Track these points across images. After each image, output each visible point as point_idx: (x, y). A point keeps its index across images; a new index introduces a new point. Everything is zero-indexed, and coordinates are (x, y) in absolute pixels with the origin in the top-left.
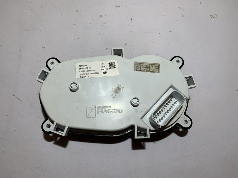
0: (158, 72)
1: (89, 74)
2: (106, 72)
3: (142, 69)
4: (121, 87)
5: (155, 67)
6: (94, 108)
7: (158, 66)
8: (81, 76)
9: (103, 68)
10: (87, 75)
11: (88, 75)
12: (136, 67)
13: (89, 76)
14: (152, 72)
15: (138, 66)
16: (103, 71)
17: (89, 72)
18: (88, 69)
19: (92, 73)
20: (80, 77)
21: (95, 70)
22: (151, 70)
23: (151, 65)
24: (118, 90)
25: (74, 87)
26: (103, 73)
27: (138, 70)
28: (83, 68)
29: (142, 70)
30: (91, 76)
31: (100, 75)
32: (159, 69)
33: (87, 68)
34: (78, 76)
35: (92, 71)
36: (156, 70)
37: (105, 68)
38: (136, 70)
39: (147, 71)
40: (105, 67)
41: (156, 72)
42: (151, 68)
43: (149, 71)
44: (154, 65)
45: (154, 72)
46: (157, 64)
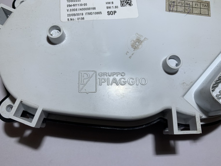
0: (208, 15)
1: (84, 14)
2: (115, 12)
4: (142, 39)
5: (202, 7)
6: (93, 75)
7: (206, 4)
8: (70, 18)
9: (109, 5)
10: (81, 16)
11: (82, 17)
12: (170, 5)
13: (83, 18)
14: (197, 14)
15: (173, 4)
16: (110, 10)
17: (84, 12)
18: (83, 7)
19: (90, 14)
20: (68, 19)
21: (94, 8)
22: (195, 11)
23: (194, 3)
24: (137, 43)
25: (55, 34)
26: (109, 13)
27: (172, 11)
28: (74, 5)
29: (180, 10)
30: (87, 18)
31: (105, 16)
32: (209, 9)
33: (81, 5)
34: (64, 17)
35: (88, 9)
36: (203, 11)
37: (114, 5)
38: (170, 11)
39: (188, 13)
40: (113, 3)
41: (205, 15)
42: (196, 8)
43: (193, 13)
44: (200, 3)
45: (200, 15)
46: (206, 1)
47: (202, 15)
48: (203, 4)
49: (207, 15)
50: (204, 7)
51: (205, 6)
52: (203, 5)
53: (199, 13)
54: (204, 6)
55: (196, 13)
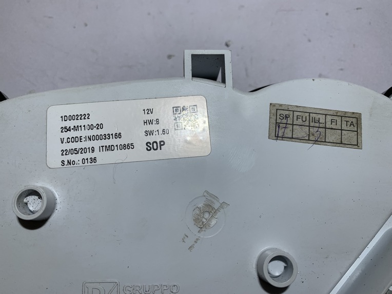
0: (357, 145)
1: (97, 149)
2: (162, 143)
3: (300, 132)
4: (216, 206)
5: (344, 127)
6: (111, 291)
7: (354, 120)
8: (66, 158)
9: (149, 127)
10: (89, 155)
11: (92, 155)
12: (278, 125)
13: (94, 160)
14: (334, 144)
15: (284, 121)
16: (151, 139)
17: (96, 144)
18: (95, 132)
19: (110, 148)
20: (63, 162)
21: (118, 136)
22: (332, 136)
23: (329, 118)
24: (207, 215)
25: (35, 206)
26: (150, 146)
27: (283, 138)
28: (76, 128)
29: (300, 136)
30: (103, 157)
31: (140, 153)
32: (358, 132)
33: (91, 127)
34: (55, 159)
35: (107, 137)
36: (348, 136)
37: (160, 127)
38: (277, 137)
39: (316, 142)
40: (157, 121)
41: (350, 146)
42: (332, 129)
43: (325, 142)
44: (342, 117)
45: (341, 145)
46: (353, 113)
47: (343, 145)
48: (347, 119)
49: (355, 147)
50: (348, 126)
51: (352, 124)
52: (347, 121)
53: (339, 142)
54: (349, 124)
55: (331, 141)
